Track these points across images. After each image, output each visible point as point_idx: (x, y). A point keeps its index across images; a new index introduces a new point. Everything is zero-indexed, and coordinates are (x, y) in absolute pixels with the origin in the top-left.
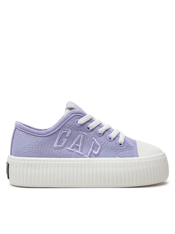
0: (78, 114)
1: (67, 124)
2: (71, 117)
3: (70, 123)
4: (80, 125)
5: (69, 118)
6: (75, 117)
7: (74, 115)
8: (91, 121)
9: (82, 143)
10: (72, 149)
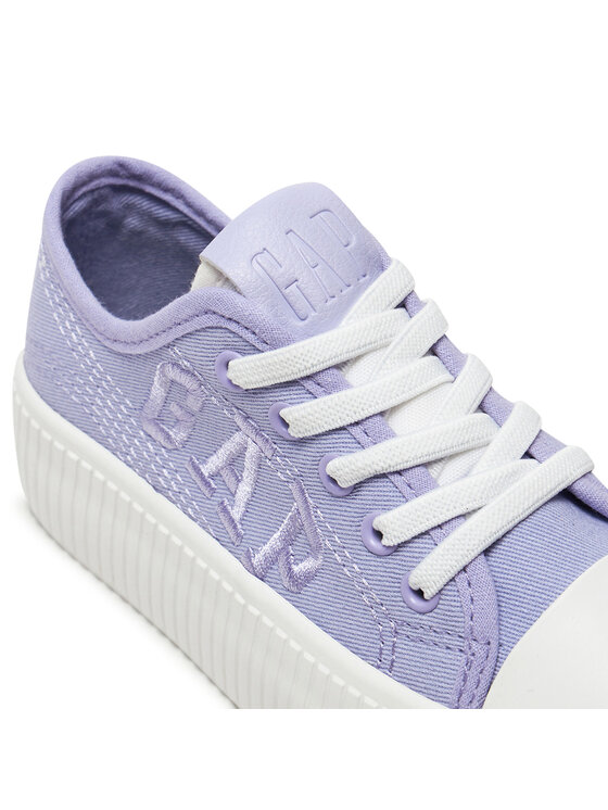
1: (183, 346)
6: (219, 333)
7: (212, 321)
8: (309, 385)
9: (248, 476)
10: (212, 477)
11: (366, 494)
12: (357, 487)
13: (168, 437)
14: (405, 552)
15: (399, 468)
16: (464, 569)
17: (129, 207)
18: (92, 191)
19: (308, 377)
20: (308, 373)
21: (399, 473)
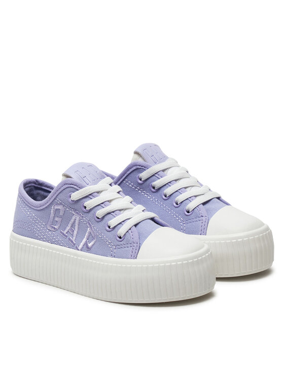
0: (72, 186)
1: (59, 197)
2: (62, 189)
3: (61, 196)
4: (74, 201)
5: (60, 190)
6: (68, 189)
7: (67, 186)
8: (91, 196)
9: (76, 227)
10: (67, 233)
11: (106, 218)
12: (103, 217)
13: (55, 228)
14: (116, 228)
15: (113, 210)
16: (130, 229)
17: (38, 194)
18: (30, 186)
19: (90, 195)
20: (90, 193)
21: (113, 212)
